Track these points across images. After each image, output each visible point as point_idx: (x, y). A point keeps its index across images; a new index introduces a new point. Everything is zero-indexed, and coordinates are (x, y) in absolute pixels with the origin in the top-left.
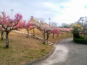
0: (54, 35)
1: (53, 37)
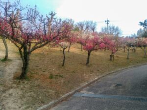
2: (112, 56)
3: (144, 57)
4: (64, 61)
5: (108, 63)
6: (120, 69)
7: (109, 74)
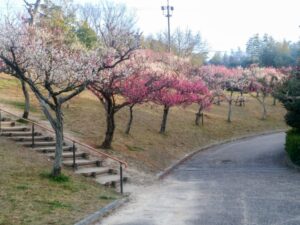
0: (166, 111)
1: (163, 128)
2: (199, 115)
3: (263, 119)
4: (130, 124)
5: (194, 131)
6: (216, 142)
7: (202, 150)
